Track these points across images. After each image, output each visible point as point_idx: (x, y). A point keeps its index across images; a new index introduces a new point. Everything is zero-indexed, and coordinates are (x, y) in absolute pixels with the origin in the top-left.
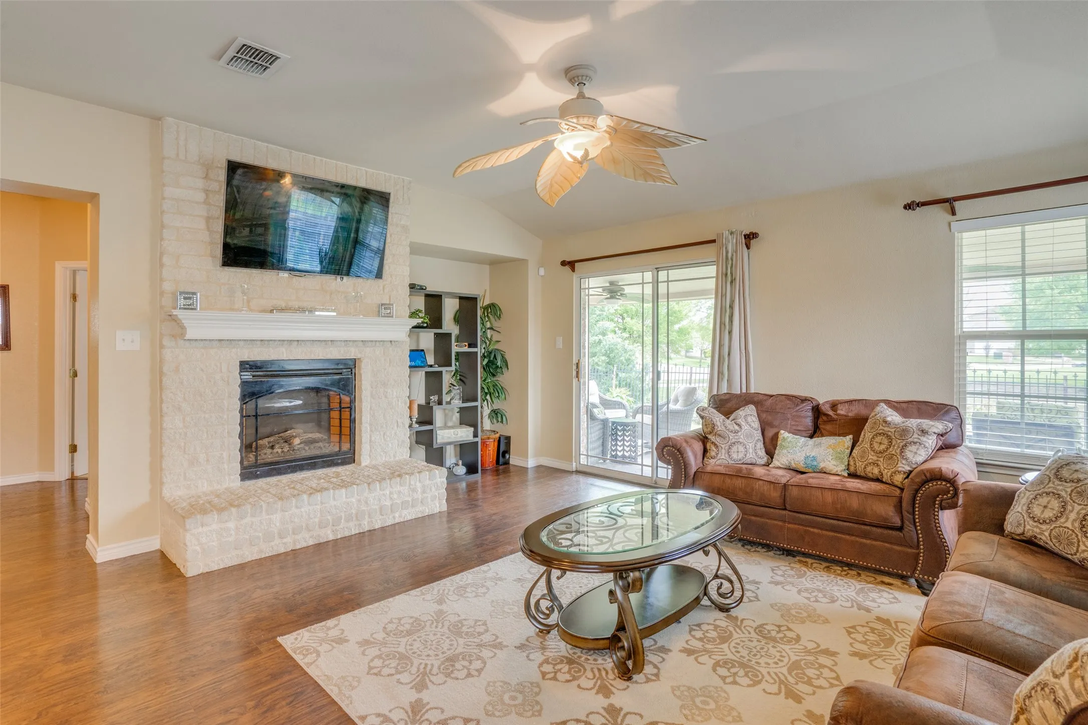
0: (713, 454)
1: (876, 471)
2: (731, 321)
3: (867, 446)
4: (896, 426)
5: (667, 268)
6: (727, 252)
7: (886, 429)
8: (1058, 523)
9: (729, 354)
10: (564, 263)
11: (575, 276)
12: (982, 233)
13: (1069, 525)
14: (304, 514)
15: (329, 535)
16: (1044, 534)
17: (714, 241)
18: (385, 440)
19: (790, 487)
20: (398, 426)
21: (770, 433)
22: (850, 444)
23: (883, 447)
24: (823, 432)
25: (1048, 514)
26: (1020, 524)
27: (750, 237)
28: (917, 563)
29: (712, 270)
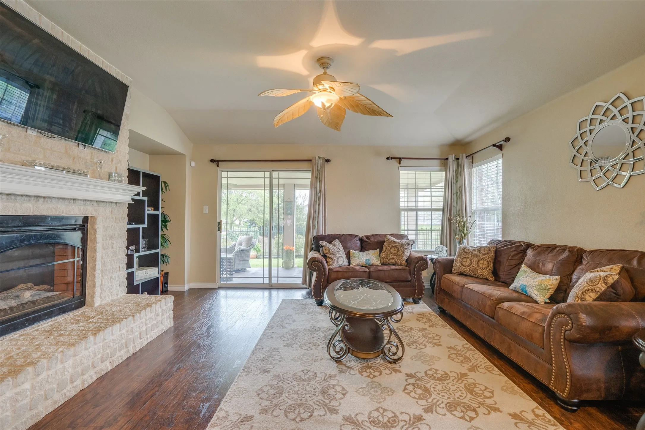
0: (331, 263)
1: (394, 261)
2: (319, 201)
3: (388, 252)
4: (399, 243)
5: (279, 171)
6: (318, 167)
7: (395, 244)
8: (471, 266)
9: (318, 217)
10: (212, 161)
11: (219, 169)
12: (406, 172)
13: (474, 266)
14: (91, 354)
15: (108, 366)
16: (467, 270)
17: (311, 160)
18: (111, 283)
19: (372, 272)
20: (120, 270)
21: (347, 251)
22: (379, 252)
23: (395, 252)
24: (367, 249)
25: (468, 264)
26: (460, 269)
27: (328, 161)
28: (415, 292)
29: (309, 175)
